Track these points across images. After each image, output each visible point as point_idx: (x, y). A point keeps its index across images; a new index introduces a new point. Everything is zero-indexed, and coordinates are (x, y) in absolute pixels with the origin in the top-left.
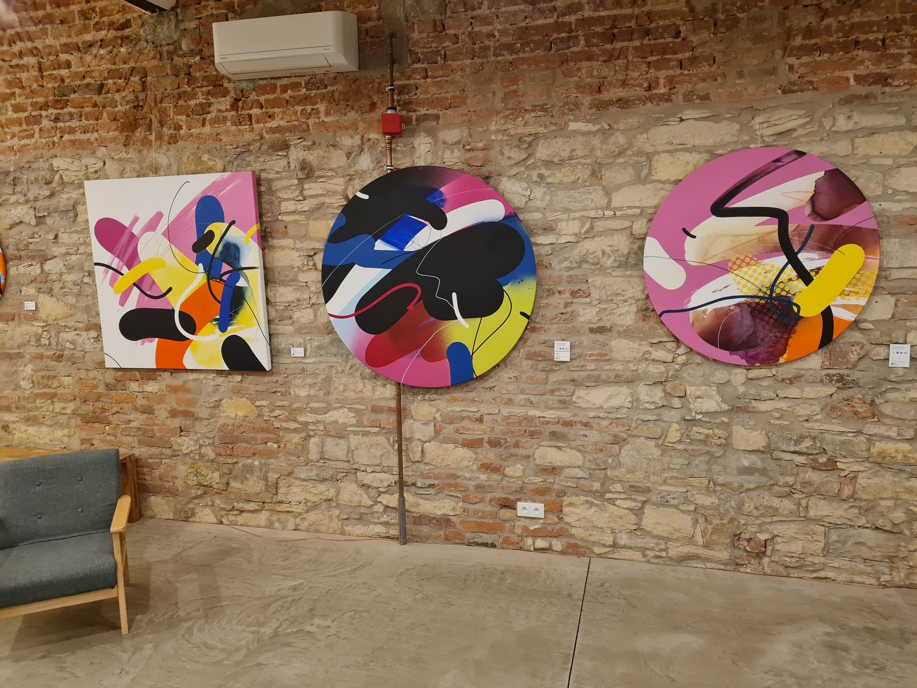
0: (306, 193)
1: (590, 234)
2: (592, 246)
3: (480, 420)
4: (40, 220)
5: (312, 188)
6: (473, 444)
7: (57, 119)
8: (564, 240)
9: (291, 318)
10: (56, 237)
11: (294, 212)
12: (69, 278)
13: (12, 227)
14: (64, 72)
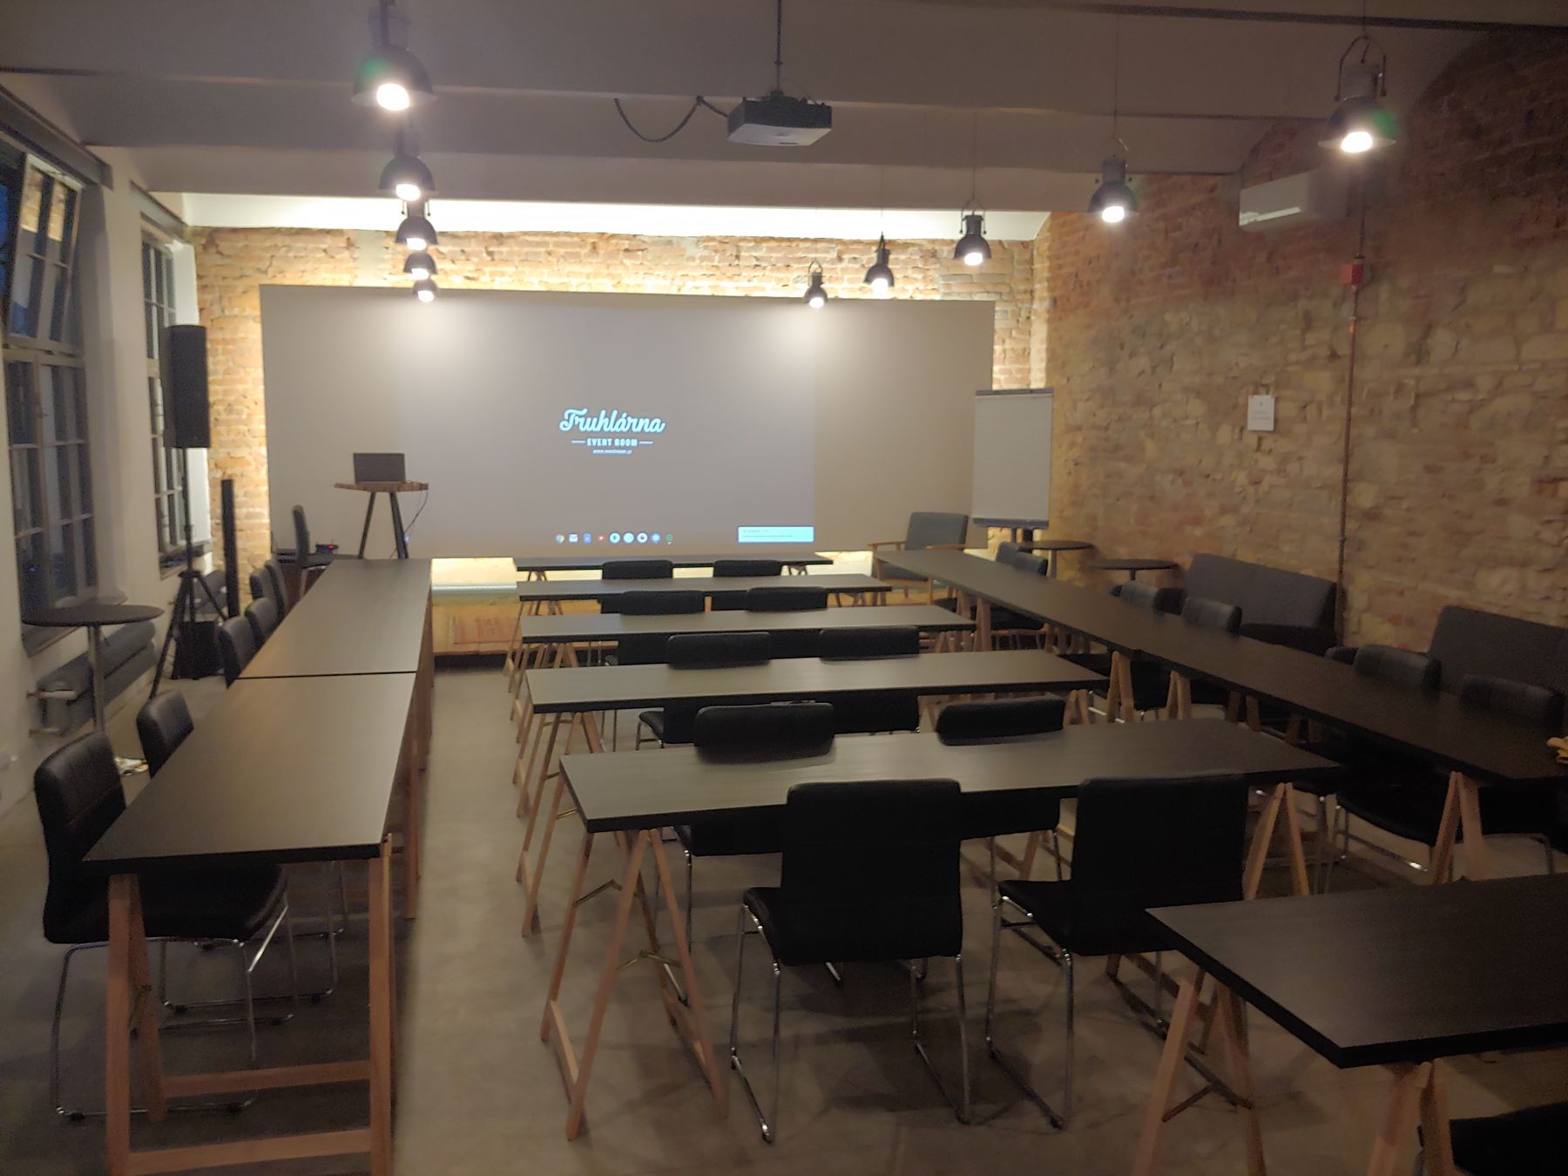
0: (1307, 343)
1: (1498, 389)
2: (1501, 405)
3: (1401, 593)
4: (1154, 369)
5: (1311, 339)
6: (1395, 620)
7: (1170, 277)
8: (1480, 397)
9: (1285, 470)
10: (1160, 386)
11: (1297, 363)
12: (1164, 423)
13: (1139, 375)
14: (1178, 234)
